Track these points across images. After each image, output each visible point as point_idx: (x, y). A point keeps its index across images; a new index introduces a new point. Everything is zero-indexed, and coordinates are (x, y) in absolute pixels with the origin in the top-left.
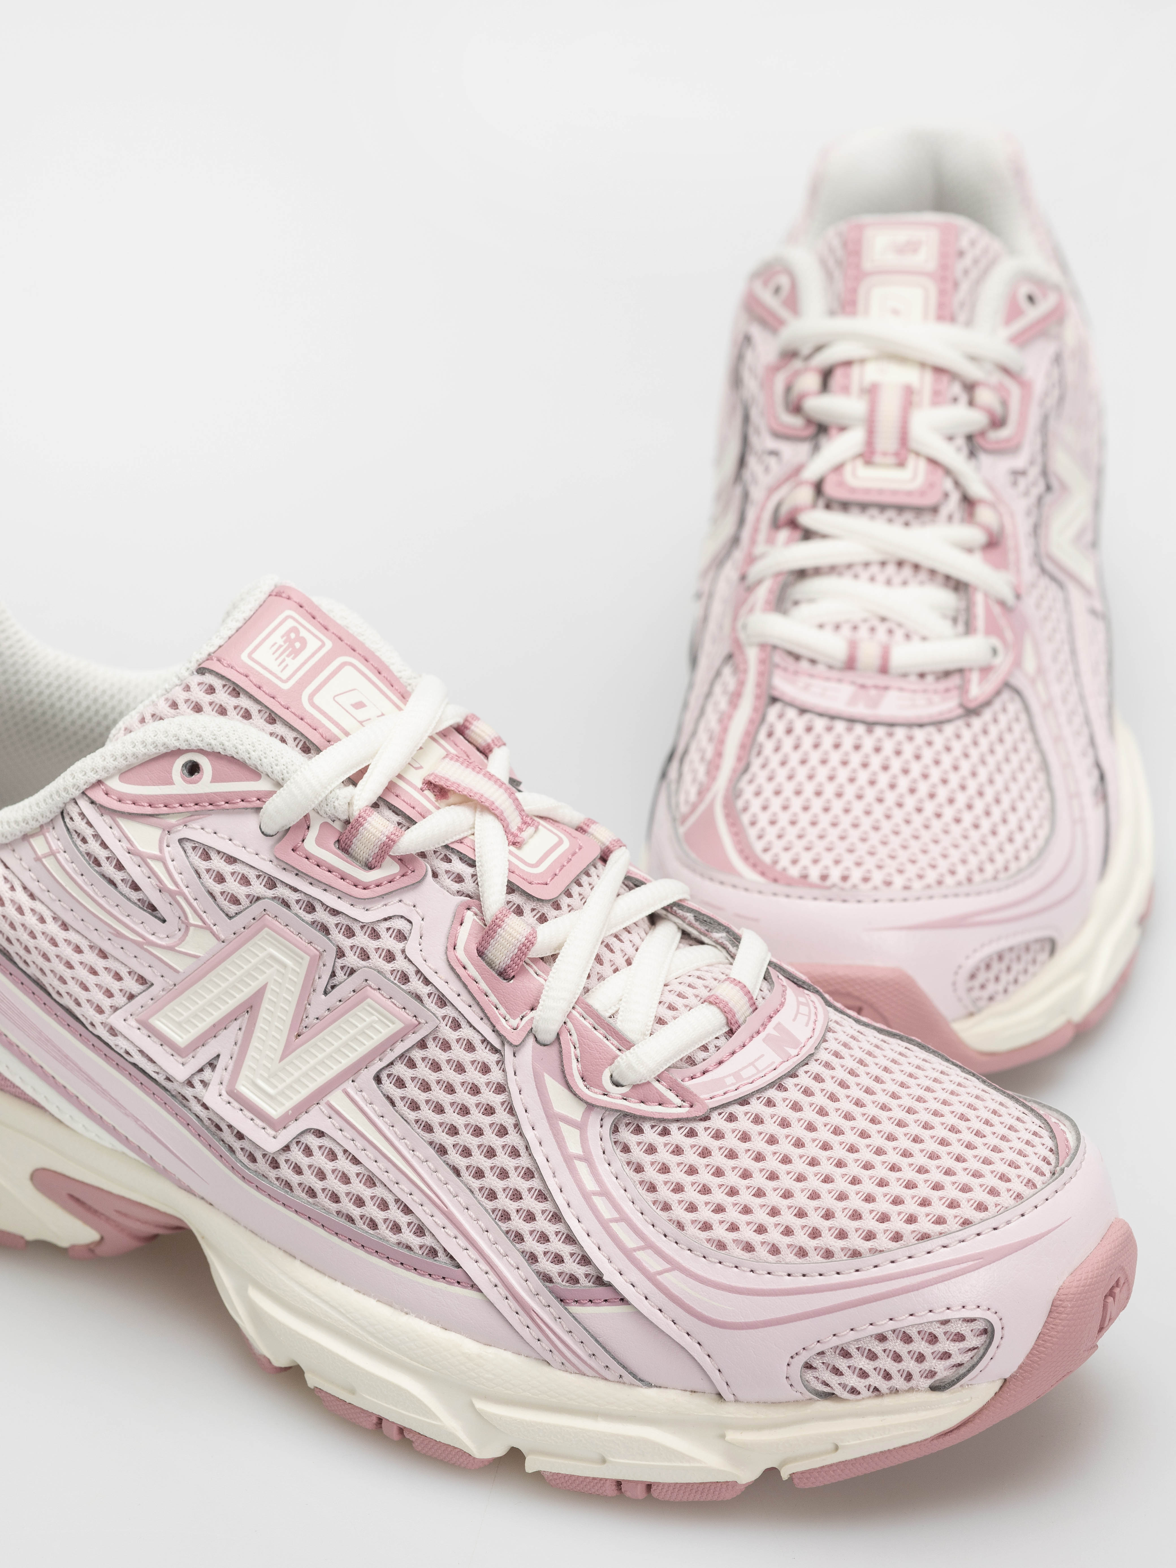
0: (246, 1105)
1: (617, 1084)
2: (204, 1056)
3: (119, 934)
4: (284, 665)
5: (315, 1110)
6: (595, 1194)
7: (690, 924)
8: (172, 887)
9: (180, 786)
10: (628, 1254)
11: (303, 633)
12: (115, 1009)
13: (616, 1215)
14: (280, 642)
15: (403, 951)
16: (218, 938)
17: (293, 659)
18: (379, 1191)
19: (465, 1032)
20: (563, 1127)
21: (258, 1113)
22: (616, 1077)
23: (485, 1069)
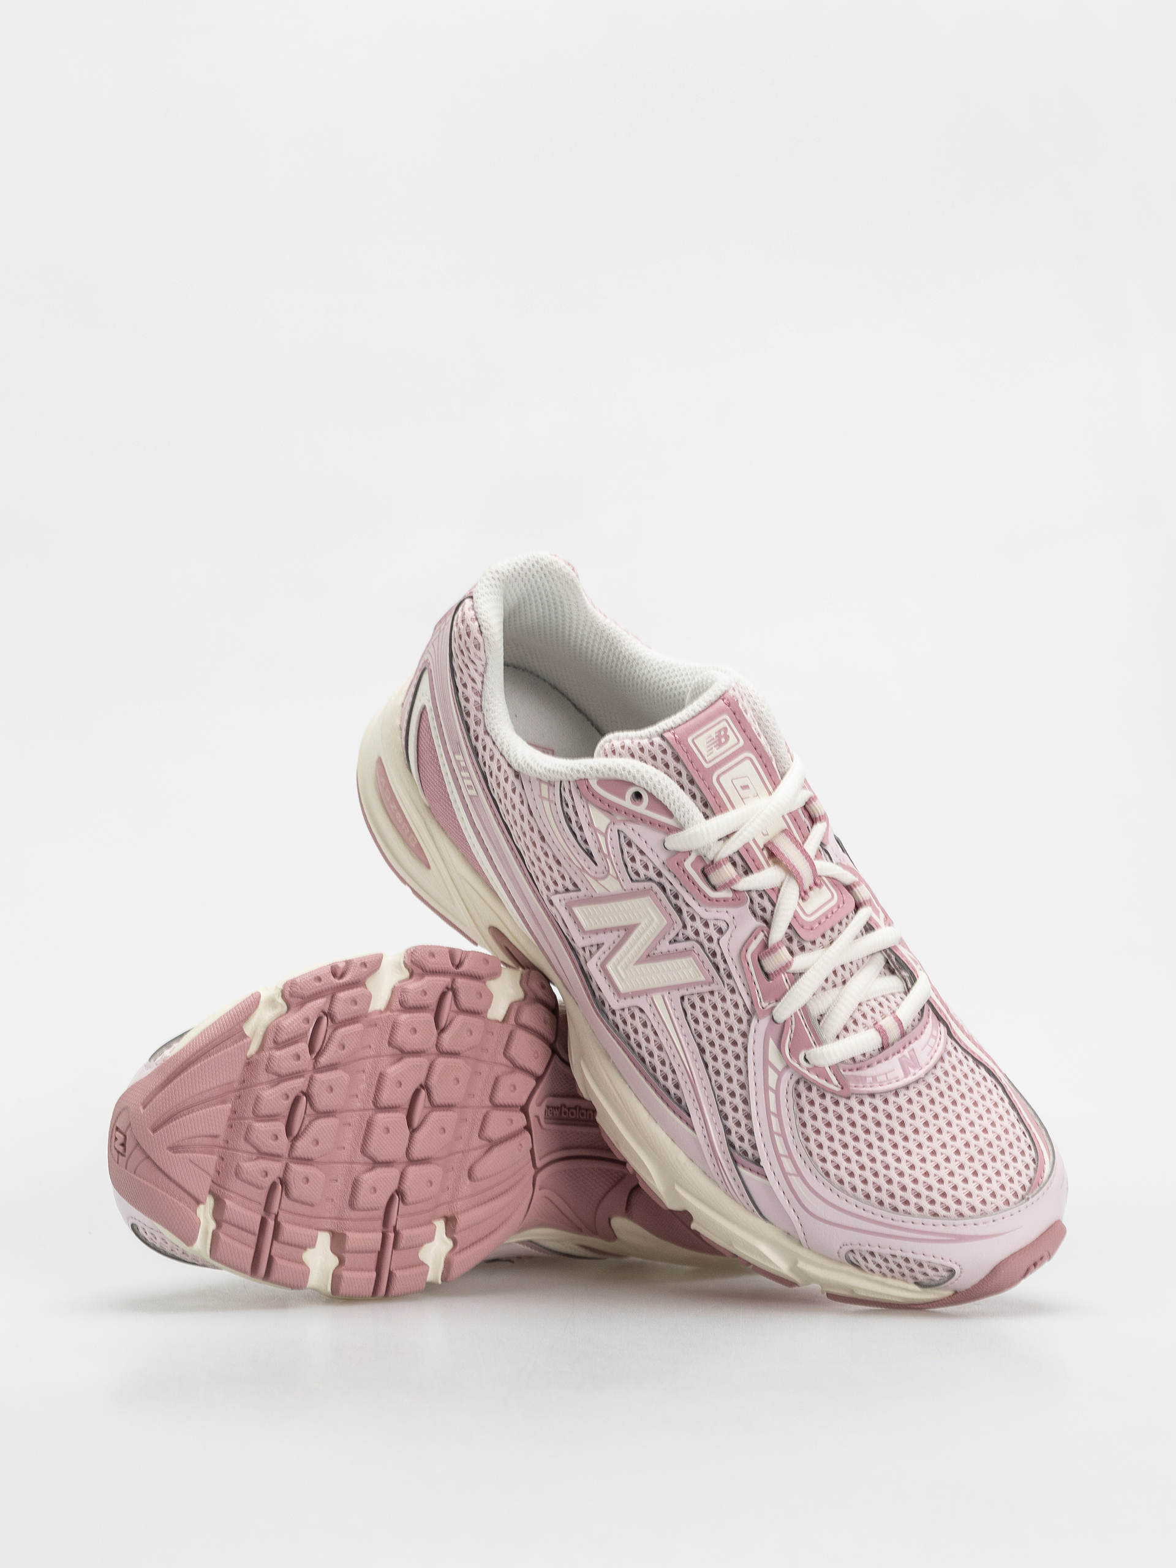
0: (608, 977)
1: (806, 1060)
2: (596, 940)
3: (570, 859)
4: (710, 752)
5: (643, 998)
6: (773, 1114)
7: (892, 961)
8: (605, 851)
9: (627, 803)
10: (778, 1156)
11: (730, 732)
12: (556, 892)
13: (780, 1132)
14: (714, 736)
15: (718, 940)
16: (622, 887)
17: (717, 749)
18: (663, 1055)
19: (736, 997)
20: (770, 1070)
21: (612, 984)
22: (807, 1057)
23: (740, 1021)
